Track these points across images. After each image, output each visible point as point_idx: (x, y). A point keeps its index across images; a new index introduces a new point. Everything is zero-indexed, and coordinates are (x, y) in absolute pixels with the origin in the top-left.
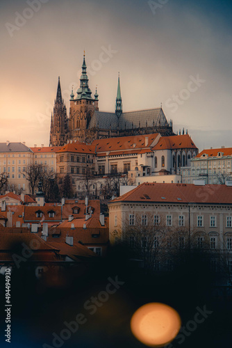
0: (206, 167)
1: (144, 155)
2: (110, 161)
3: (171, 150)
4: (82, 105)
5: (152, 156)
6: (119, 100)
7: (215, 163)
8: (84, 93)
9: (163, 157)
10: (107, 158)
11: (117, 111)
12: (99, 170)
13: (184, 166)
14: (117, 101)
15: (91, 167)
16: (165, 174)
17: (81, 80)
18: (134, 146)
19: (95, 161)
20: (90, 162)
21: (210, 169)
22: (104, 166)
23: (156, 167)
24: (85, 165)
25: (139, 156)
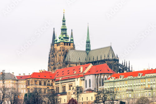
0: (113, 86)
1: (79, 79)
2: (62, 84)
3: (95, 75)
4: (61, 46)
5: (84, 80)
6: (88, 42)
7: (118, 83)
8: (62, 38)
9: (90, 80)
10: (60, 82)
11: (87, 50)
12: (57, 90)
13: (102, 86)
14: (87, 42)
15: (51, 88)
16: (90, 92)
17: (61, 29)
18: (75, 73)
19: (54, 84)
20: (50, 85)
21: (115, 88)
22: (59, 88)
23: (86, 87)
24: (46, 87)
25: (76, 80)
